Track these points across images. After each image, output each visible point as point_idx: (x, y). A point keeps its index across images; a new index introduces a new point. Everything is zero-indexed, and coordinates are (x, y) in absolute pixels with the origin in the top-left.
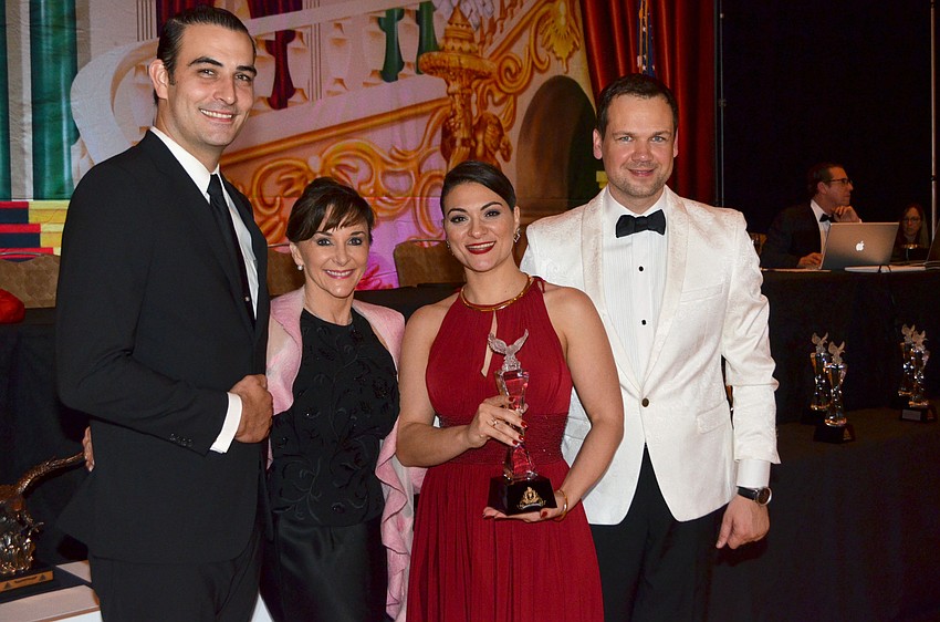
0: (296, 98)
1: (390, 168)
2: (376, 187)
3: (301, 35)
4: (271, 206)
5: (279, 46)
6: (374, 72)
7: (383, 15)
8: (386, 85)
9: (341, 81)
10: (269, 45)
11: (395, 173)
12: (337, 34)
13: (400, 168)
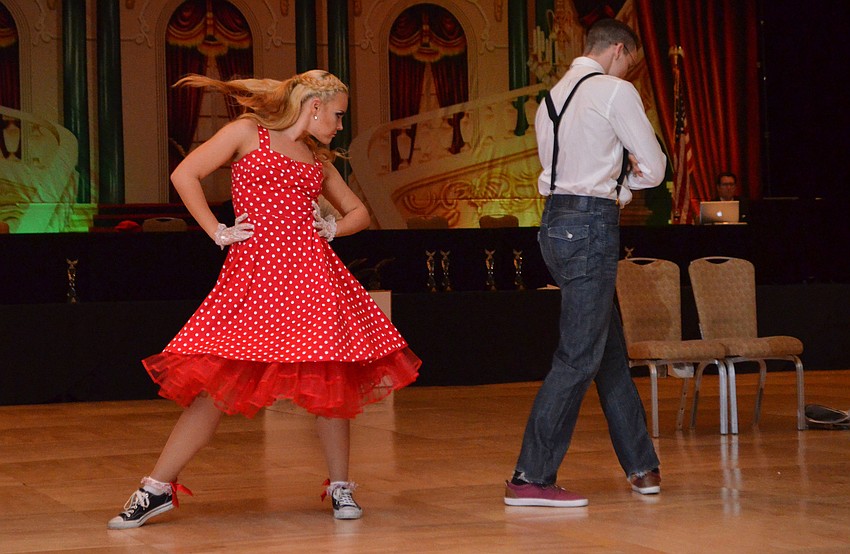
0: (466, 147)
1: (520, 183)
2: (512, 194)
3: (468, 115)
4: (451, 205)
5: (455, 122)
6: (510, 131)
7: (516, 100)
8: (518, 138)
9: (491, 138)
10: (450, 121)
11: (523, 186)
12: (488, 112)
13: (526, 182)
